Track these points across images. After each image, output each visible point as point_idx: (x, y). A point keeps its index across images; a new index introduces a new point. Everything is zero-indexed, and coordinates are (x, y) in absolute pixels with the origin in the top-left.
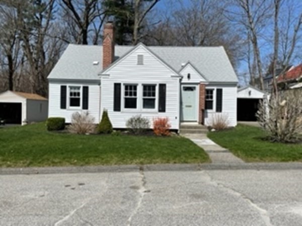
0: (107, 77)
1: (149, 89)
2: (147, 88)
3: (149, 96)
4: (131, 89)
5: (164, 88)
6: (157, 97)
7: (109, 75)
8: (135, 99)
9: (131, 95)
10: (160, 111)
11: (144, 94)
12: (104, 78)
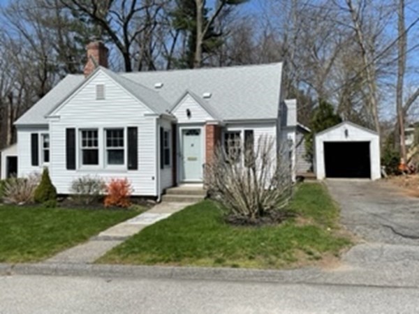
0: (57, 119)
1: (114, 135)
2: (112, 134)
3: (116, 145)
4: (90, 136)
5: (134, 133)
6: (125, 148)
7: (59, 117)
8: (96, 151)
9: (90, 145)
10: (130, 168)
11: (109, 144)
12: (53, 121)
